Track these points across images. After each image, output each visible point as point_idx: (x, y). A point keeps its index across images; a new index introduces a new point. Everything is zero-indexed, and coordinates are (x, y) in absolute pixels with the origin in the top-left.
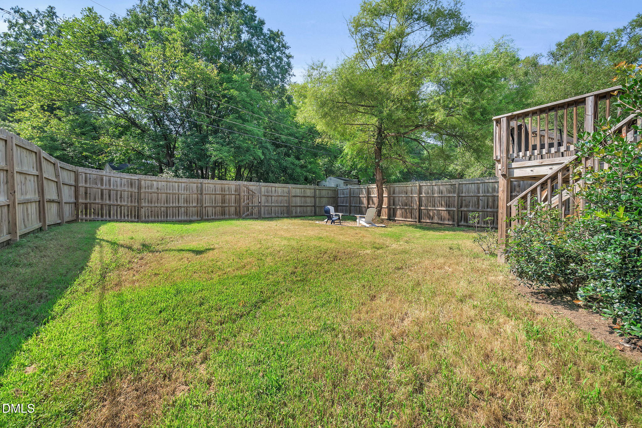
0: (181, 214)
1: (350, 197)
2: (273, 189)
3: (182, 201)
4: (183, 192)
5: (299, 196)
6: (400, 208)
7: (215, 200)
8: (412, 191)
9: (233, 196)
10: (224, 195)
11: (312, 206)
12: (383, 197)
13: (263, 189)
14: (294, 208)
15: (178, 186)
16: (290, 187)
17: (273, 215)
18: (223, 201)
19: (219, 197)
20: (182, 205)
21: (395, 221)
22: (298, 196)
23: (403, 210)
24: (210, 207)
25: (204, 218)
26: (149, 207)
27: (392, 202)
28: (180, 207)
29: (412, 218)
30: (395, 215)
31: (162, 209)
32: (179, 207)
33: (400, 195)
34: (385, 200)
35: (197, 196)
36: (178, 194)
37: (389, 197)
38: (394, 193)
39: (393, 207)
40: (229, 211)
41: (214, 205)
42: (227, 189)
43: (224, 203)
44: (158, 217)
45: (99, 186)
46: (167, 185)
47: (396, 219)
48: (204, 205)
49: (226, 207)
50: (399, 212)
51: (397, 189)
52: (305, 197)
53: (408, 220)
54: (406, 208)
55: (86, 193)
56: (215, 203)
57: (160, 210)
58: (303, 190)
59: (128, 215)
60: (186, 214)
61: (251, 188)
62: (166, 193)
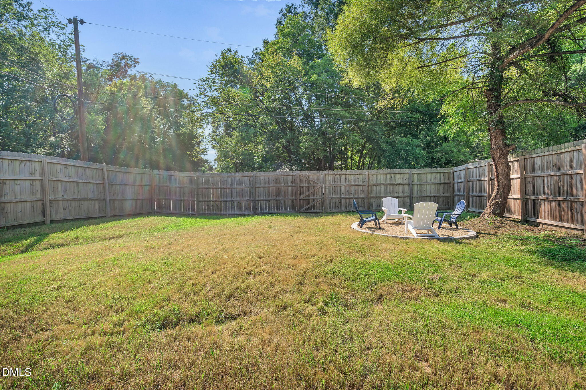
0: (234, 208)
1: (468, 182)
2: (343, 177)
3: (235, 194)
4: (235, 186)
5: (383, 184)
6: (547, 200)
7: (269, 193)
8: (571, 162)
9: (290, 188)
10: (279, 188)
11: (404, 197)
12: (509, 180)
13: (328, 178)
14: (375, 200)
15: (232, 181)
16: (367, 173)
17: (343, 209)
18: (278, 194)
19: (273, 190)
20: (235, 199)
21: (537, 224)
22: (380, 185)
23: (554, 204)
24: (263, 200)
25: (257, 212)
26: (205, 201)
27: (529, 187)
28: (234, 201)
29: (572, 222)
30: (536, 214)
31: (217, 203)
32: (232, 201)
33: (546, 173)
34: (516, 185)
35: (250, 190)
36: (231, 189)
37: (524, 180)
38: (533, 171)
39: (533, 197)
40: (285, 205)
41: (267, 198)
42: (282, 180)
43: (279, 196)
44: (213, 211)
45: (168, 184)
46: (221, 180)
47: (538, 220)
48: (257, 199)
49: (281, 200)
50: (544, 208)
51: (539, 162)
52: (393, 185)
53: (566, 225)
54: (560, 198)
55: (159, 191)
56: (269, 196)
57: (215, 204)
58: (389, 176)
59: (189, 209)
60: (239, 207)
61: (311, 178)
62: (221, 188)
